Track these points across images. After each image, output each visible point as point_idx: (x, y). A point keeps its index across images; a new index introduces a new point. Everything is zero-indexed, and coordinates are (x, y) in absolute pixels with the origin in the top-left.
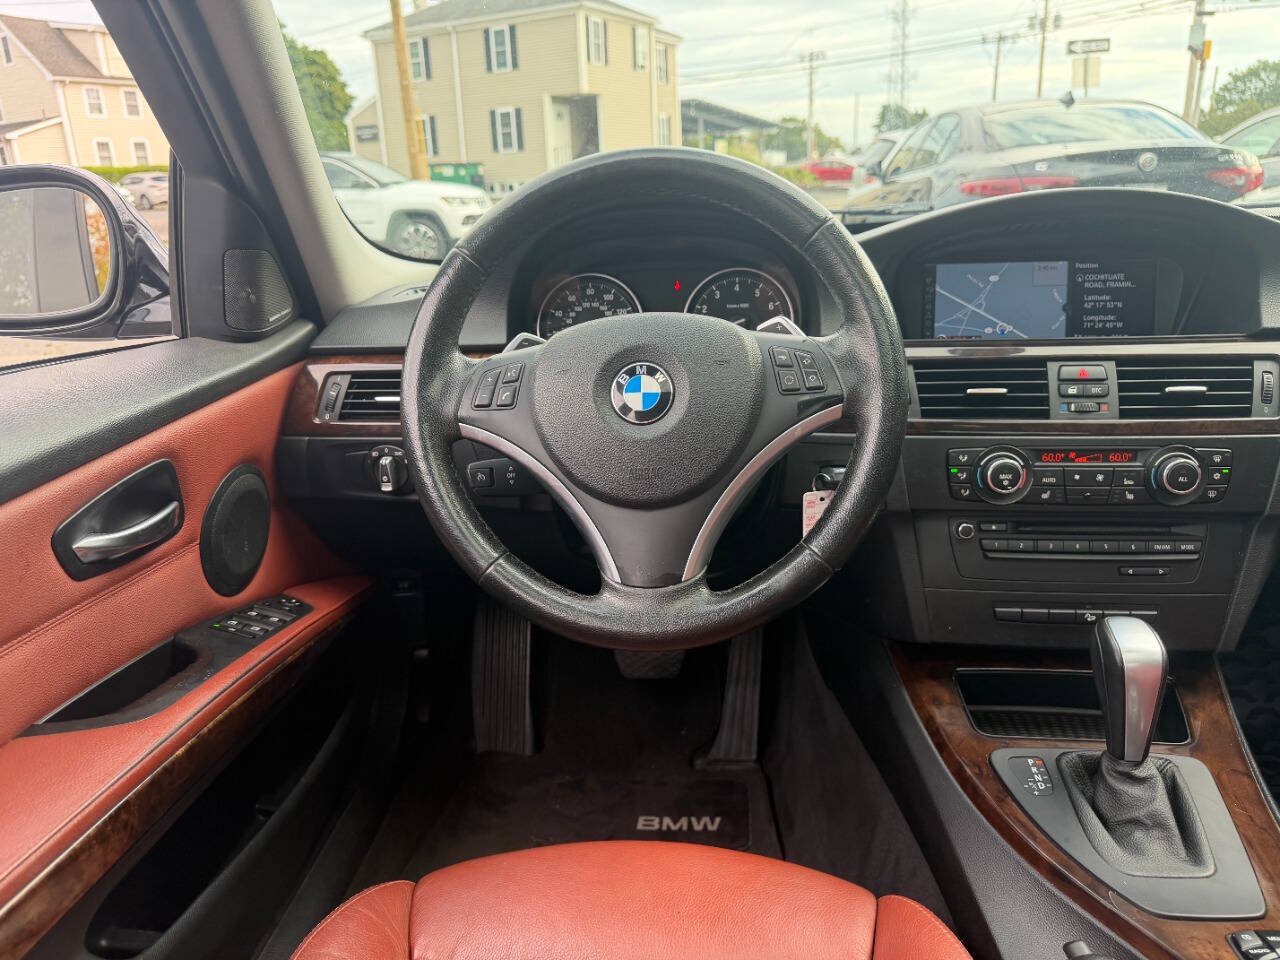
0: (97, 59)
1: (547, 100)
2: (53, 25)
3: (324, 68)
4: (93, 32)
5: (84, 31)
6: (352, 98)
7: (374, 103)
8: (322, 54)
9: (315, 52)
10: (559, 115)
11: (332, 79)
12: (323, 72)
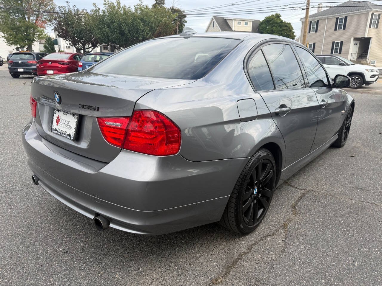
0: (232, 26)
1: (352, 39)
2: (224, 18)
3: (289, 28)
4: (233, 20)
5: (231, 20)
6: (295, 36)
7: (299, 38)
8: (290, 24)
9: (288, 23)
10: (356, 44)
11: (291, 31)
12: (288, 29)
